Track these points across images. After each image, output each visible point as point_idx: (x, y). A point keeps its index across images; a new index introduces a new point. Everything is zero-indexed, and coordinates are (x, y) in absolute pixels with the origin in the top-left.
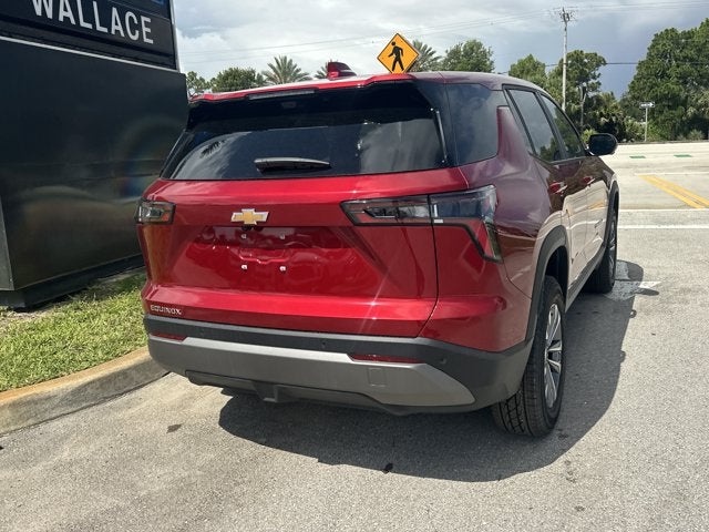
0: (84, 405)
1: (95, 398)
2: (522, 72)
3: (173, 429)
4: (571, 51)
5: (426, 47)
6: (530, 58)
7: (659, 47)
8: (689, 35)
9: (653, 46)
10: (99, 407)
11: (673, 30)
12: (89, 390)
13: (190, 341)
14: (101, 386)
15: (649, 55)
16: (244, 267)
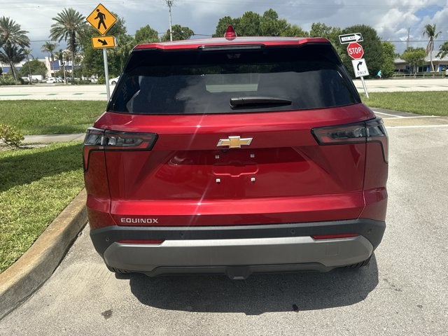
0: (6, 311)
1: (13, 304)
2: (144, 35)
3: (108, 314)
4: (174, 25)
5: (78, 14)
6: (148, 27)
7: (223, 27)
8: (237, 21)
9: (219, 26)
10: (19, 310)
11: (229, 18)
12: (8, 298)
13: (167, 243)
14: (16, 290)
15: (217, 31)
16: (218, 180)
